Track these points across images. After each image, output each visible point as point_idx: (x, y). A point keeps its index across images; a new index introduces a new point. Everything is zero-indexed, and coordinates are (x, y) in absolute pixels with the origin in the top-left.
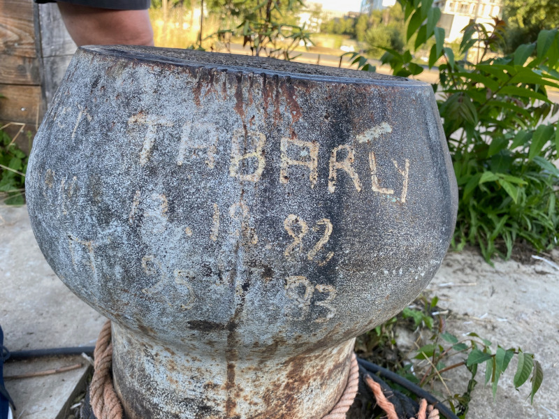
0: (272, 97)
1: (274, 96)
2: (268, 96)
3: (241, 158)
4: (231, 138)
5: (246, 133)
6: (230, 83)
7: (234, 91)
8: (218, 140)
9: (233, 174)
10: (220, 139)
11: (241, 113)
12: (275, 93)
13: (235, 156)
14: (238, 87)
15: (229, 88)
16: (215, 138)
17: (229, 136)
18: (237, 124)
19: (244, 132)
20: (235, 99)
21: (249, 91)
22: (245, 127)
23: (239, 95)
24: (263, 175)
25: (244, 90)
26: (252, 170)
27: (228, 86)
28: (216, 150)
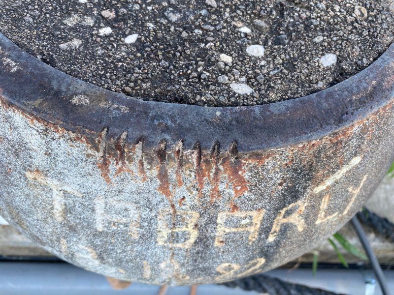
0: (209, 176)
1: (211, 174)
2: (204, 176)
3: (170, 231)
4: (156, 216)
5: (175, 212)
6: (149, 163)
7: (155, 172)
8: (140, 217)
9: (161, 243)
10: (143, 216)
11: (168, 194)
12: (214, 171)
13: (161, 230)
14: (161, 168)
15: (148, 169)
16: (137, 216)
17: (154, 214)
18: (162, 204)
19: (172, 211)
20: (158, 180)
21: (177, 173)
22: (173, 206)
23: (163, 176)
24: (196, 243)
25: (169, 171)
26: (183, 240)
27: (146, 166)
28: (139, 225)
